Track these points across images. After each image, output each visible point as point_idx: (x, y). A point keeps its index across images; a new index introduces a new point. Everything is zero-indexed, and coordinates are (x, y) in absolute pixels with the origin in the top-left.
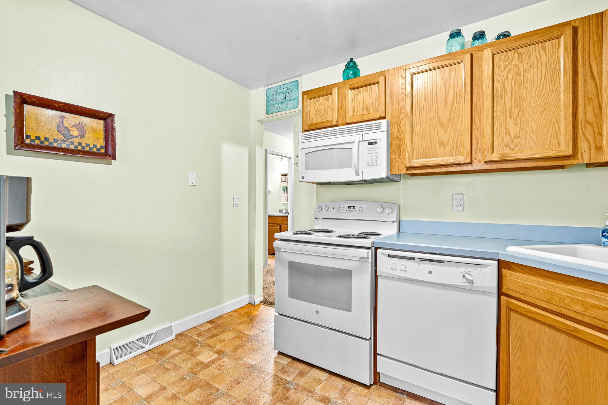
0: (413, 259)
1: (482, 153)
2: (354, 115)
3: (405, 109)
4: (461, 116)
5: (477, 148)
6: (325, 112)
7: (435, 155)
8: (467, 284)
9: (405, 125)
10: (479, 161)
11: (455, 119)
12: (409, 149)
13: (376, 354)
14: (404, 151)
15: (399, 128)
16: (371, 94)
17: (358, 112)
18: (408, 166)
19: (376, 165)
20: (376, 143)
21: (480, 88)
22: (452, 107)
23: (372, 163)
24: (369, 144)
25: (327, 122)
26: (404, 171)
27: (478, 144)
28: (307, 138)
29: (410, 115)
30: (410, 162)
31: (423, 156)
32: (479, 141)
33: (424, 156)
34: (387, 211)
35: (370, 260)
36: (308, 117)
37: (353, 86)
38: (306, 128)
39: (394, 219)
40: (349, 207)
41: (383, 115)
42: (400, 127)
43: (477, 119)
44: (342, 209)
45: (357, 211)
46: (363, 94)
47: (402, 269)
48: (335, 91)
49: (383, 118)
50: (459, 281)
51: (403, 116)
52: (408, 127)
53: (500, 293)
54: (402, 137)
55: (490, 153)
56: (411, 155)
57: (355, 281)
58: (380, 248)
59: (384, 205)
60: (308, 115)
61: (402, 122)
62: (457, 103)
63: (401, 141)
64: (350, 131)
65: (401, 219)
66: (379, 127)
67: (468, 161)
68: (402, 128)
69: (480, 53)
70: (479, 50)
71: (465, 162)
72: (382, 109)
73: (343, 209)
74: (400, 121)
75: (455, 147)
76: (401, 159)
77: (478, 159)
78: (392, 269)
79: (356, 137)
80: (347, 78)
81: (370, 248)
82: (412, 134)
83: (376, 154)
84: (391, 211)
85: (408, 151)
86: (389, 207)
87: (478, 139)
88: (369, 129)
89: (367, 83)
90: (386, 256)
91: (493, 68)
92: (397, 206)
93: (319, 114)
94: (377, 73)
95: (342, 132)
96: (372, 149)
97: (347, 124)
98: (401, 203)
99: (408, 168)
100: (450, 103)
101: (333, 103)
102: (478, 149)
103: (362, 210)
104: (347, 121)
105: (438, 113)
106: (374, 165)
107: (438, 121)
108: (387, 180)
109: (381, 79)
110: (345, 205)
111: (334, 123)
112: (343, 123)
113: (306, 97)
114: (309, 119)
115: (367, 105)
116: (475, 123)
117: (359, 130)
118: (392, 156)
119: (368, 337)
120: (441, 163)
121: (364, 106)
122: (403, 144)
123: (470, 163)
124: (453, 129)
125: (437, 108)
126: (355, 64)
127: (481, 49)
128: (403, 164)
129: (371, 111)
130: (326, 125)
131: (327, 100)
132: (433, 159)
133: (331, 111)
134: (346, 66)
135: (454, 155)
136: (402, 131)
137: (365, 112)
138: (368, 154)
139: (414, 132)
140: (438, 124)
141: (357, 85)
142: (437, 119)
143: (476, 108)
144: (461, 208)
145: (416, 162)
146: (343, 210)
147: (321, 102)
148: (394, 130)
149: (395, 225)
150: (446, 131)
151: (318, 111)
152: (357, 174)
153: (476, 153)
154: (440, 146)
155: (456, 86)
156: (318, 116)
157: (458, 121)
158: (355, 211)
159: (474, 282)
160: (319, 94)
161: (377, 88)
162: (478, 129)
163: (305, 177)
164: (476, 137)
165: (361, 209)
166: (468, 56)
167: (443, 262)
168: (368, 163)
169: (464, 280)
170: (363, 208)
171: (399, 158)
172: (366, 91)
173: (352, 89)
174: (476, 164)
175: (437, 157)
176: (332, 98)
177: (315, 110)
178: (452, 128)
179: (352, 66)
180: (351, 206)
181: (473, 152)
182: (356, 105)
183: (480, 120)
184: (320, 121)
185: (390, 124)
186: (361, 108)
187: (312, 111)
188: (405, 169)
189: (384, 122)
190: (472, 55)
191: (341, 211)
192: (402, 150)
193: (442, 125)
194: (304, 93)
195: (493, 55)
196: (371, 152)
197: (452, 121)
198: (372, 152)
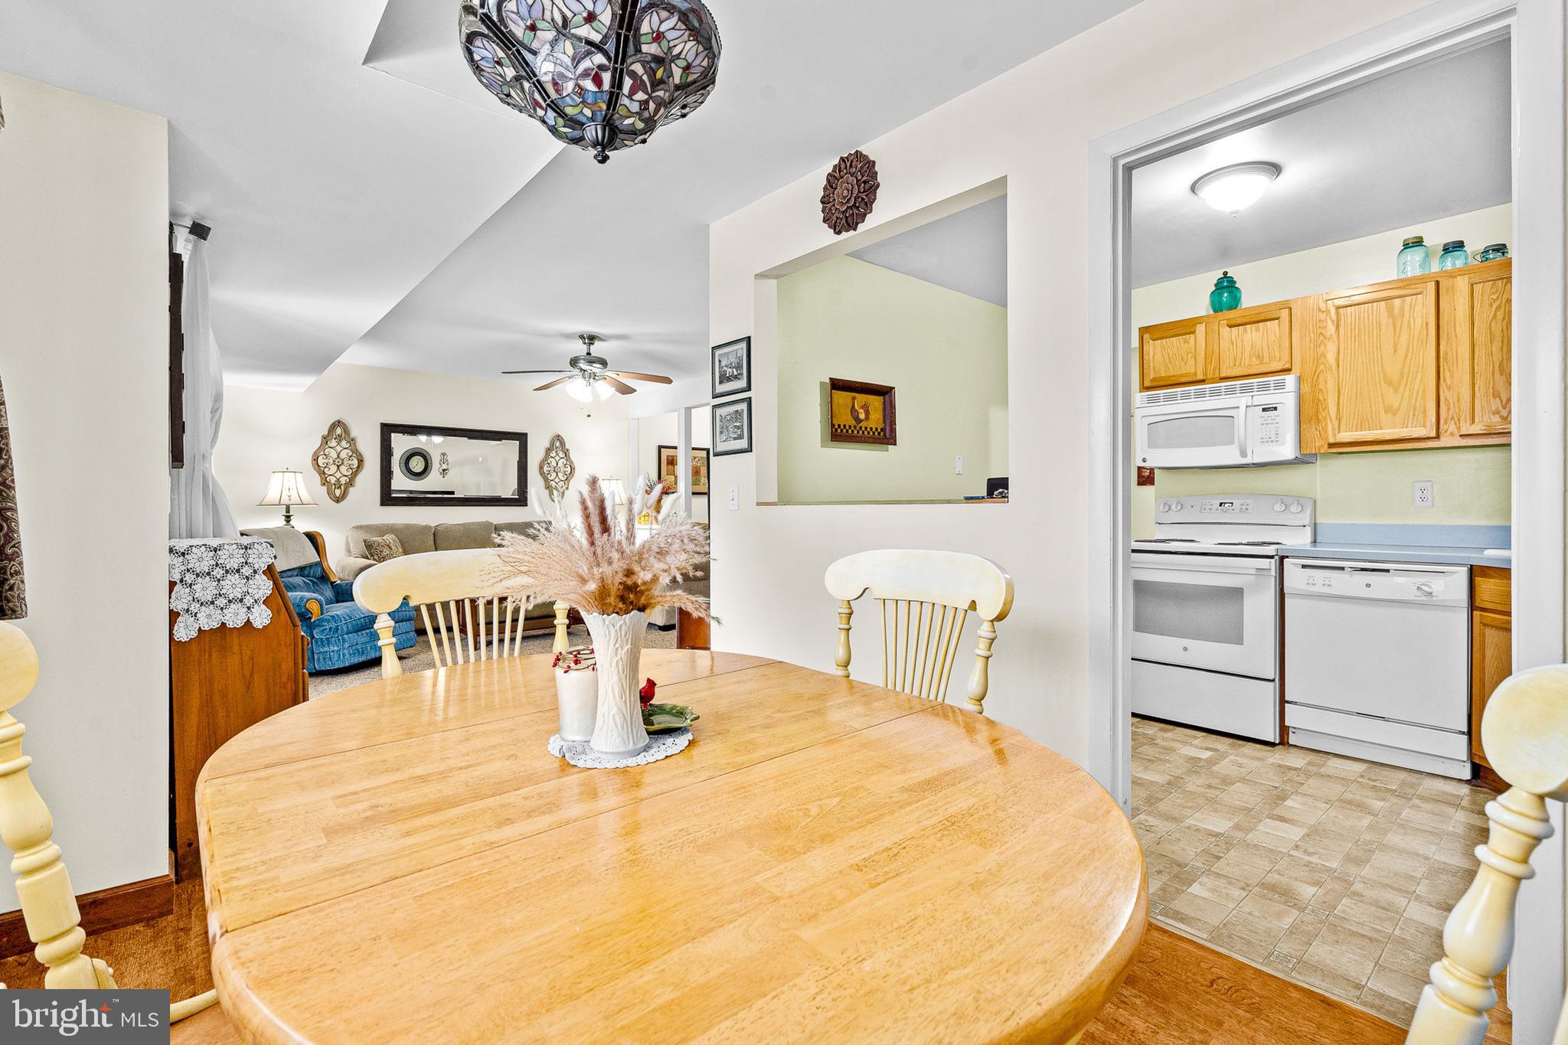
0: (1342, 569)
1: (1455, 423)
2: (1235, 365)
3: (1325, 357)
4: (1420, 369)
5: (1448, 416)
6: (1182, 359)
7: (1378, 424)
8: (1424, 598)
9: (1326, 381)
10: (1452, 434)
11: (1411, 374)
12: (1334, 418)
13: (1283, 702)
14: (1324, 420)
15: (1315, 385)
16: (1265, 334)
17: (1243, 360)
18: (1332, 441)
19: (1277, 441)
20: (1275, 409)
21: (1453, 329)
22: (1406, 355)
23: (1270, 438)
24: (1264, 410)
25: (1186, 375)
26: (1325, 449)
27: (1449, 410)
28: (1152, 400)
29: (1334, 367)
30: (1334, 435)
31: (1357, 427)
32: (1452, 406)
33: (1359, 427)
34: (1294, 508)
35: (1273, 573)
36: (1151, 368)
37: (1232, 322)
38: (1147, 384)
39: (1307, 521)
40: (1221, 504)
41: (1287, 366)
42: (1317, 384)
43: (1447, 374)
44: (1208, 507)
45: (1237, 511)
46: (1251, 335)
47: (1324, 583)
48: (1201, 329)
49: (1288, 371)
50: (1411, 594)
51: (1322, 367)
52: (1331, 384)
53: (1472, 606)
54: (1321, 398)
55: (1468, 424)
56: (1336, 426)
57: (1249, 602)
58: (1287, 557)
59: (1287, 500)
60: (1151, 364)
61: (1321, 376)
62: (1415, 351)
63: (1318, 404)
64: (1231, 391)
65: (1318, 521)
66: (1280, 386)
67: (1433, 434)
68: (1321, 386)
69: (1451, 280)
70: (1448, 276)
71: (1428, 436)
72: (1287, 357)
73: (1211, 507)
74: (1317, 374)
75: (1411, 414)
76: (1320, 432)
77: (1449, 432)
78: (1308, 584)
79: (1243, 400)
80: (1217, 307)
81: (1272, 557)
82: (1339, 394)
83: (1277, 425)
84: (1300, 509)
85: (1331, 420)
86: (1296, 503)
87: (1449, 403)
88: (1264, 387)
89: (1258, 319)
90: (1298, 567)
91: (1473, 303)
92: (1310, 504)
93: (1170, 362)
94: (1275, 304)
95: (1215, 393)
96: (1269, 418)
97: (1223, 379)
98: (1319, 498)
99: (1331, 445)
100: (1402, 351)
101: (1197, 348)
102: (1450, 417)
103: (1247, 509)
104: (1223, 375)
105: (1382, 365)
106: (1272, 442)
107: (1381, 376)
108: (1296, 461)
109: (1285, 313)
110: (1212, 502)
111: (1200, 377)
112: (1215, 376)
113: (1147, 336)
114: (1152, 371)
115: (1259, 352)
116: (1445, 380)
117: (1245, 389)
118: (1304, 427)
119: (1271, 678)
120: (1388, 438)
121: (1253, 351)
122: (1323, 410)
123: (1438, 437)
124: (1408, 387)
125: (1381, 357)
126: (1232, 282)
127: (1453, 274)
128: (1323, 439)
129: (1266, 360)
130: (1184, 380)
131: (1186, 342)
132: (1375, 432)
133: (1193, 359)
134: (1216, 285)
135: (1410, 425)
136: (1320, 390)
137: (1255, 361)
138: (1263, 424)
139: (1342, 392)
140: (1382, 382)
141: (1239, 321)
142: (1380, 373)
143: (1446, 359)
144: (1429, 503)
145: (1346, 436)
146: (1211, 509)
147: (1175, 344)
148: (1306, 388)
149: (1308, 531)
150: (1396, 391)
151: (1169, 358)
152: (1244, 454)
153: (1446, 423)
154: (1386, 412)
155: (1412, 326)
156: (1169, 365)
157: (1416, 378)
158: (1233, 510)
159: (1433, 594)
160: (1171, 333)
161: (1277, 327)
162: (1449, 388)
163: (1147, 458)
164: (1446, 400)
165: (1244, 507)
166: (1432, 286)
167: (1388, 571)
168: (1262, 438)
169: (1420, 593)
170: (1247, 505)
171: (1316, 430)
172: (1257, 330)
173: (1231, 326)
174: (1446, 439)
175: (1381, 429)
176: (1195, 338)
177: (1163, 357)
178: (1406, 387)
179: (1226, 286)
180: (1225, 503)
181: (1442, 422)
182: (1239, 350)
183: (1452, 376)
184: (1172, 374)
185: (1299, 379)
186: (1247, 355)
187: (1158, 357)
188: (1326, 446)
189: (1290, 380)
190: (1438, 283)
191: (1207, 510)
192: (1320, 417)
193: (1389, 383)
194: (1143, 331)
195: (1472, 285)
196: (1267, 422)
197: (1405, 377)
198: (1269, 422)
